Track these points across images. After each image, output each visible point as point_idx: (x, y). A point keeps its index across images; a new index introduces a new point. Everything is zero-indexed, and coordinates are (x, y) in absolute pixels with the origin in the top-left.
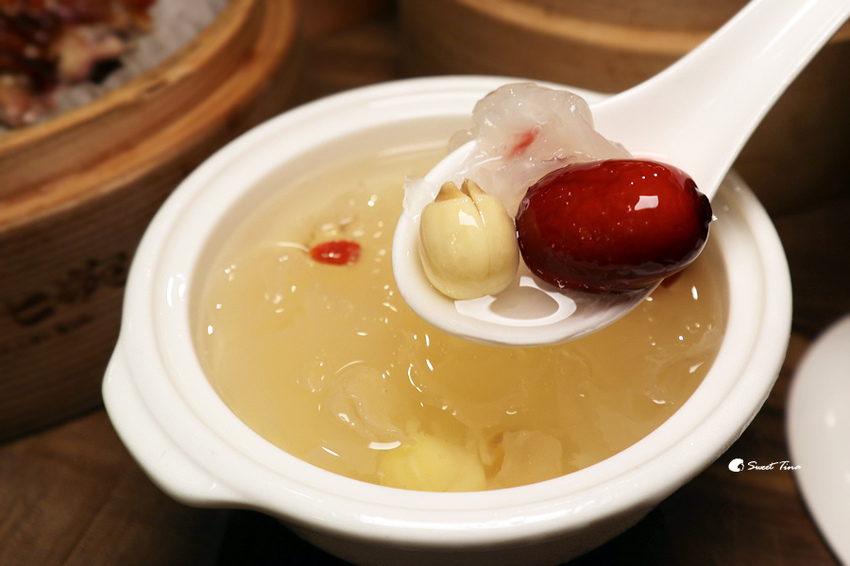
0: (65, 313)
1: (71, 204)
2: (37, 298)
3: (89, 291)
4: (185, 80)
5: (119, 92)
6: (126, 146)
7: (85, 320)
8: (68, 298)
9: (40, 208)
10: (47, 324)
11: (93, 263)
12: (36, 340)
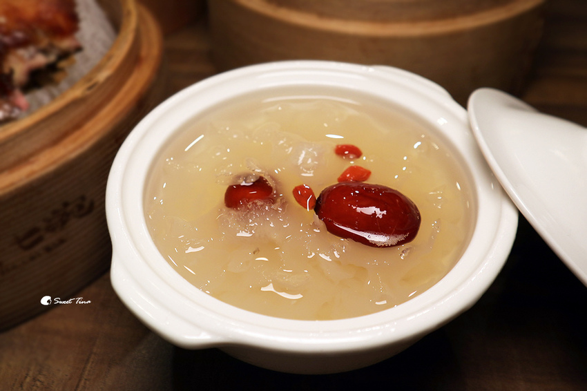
0: (50, 239)
1: (52, 168)
2: (34, 231)
3: (64, 223)
4: (108, 79)
5: (70, 91)
6: (78, 126)
7: (62, 241)
8: (51, 229)
9: (33, 173)
10: (39, 248)
11: (66, 204)
12: (32, 258)
